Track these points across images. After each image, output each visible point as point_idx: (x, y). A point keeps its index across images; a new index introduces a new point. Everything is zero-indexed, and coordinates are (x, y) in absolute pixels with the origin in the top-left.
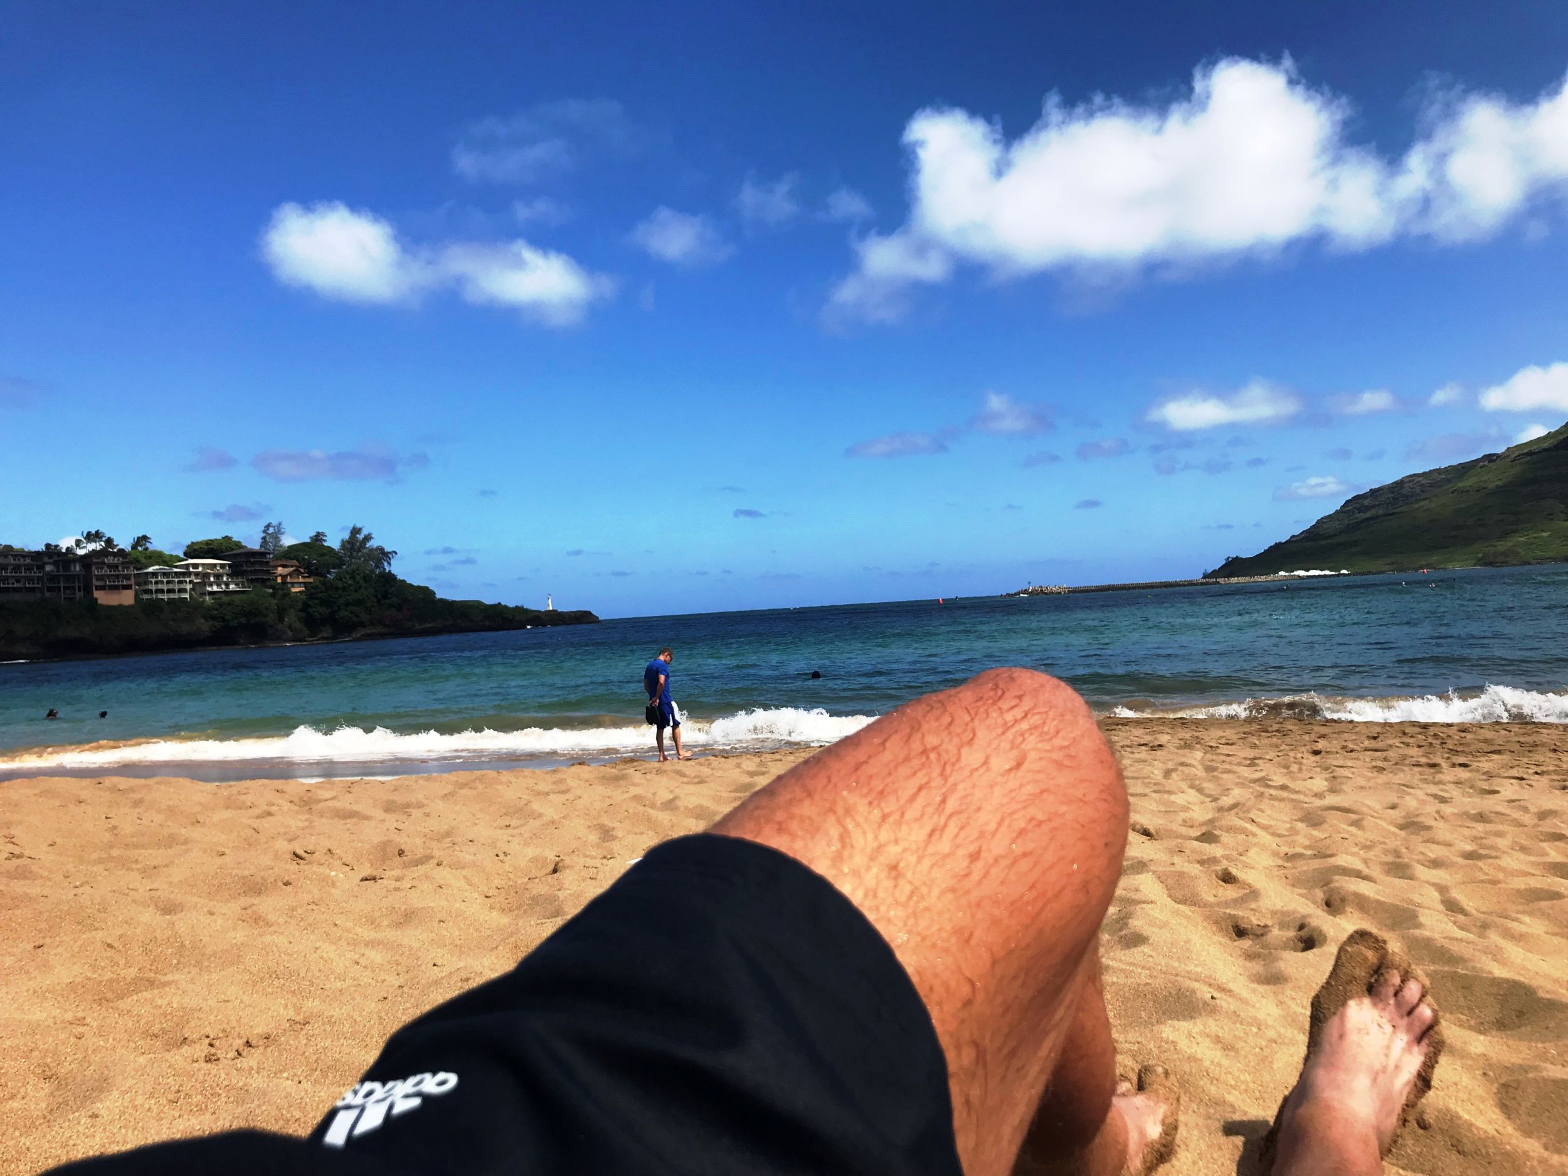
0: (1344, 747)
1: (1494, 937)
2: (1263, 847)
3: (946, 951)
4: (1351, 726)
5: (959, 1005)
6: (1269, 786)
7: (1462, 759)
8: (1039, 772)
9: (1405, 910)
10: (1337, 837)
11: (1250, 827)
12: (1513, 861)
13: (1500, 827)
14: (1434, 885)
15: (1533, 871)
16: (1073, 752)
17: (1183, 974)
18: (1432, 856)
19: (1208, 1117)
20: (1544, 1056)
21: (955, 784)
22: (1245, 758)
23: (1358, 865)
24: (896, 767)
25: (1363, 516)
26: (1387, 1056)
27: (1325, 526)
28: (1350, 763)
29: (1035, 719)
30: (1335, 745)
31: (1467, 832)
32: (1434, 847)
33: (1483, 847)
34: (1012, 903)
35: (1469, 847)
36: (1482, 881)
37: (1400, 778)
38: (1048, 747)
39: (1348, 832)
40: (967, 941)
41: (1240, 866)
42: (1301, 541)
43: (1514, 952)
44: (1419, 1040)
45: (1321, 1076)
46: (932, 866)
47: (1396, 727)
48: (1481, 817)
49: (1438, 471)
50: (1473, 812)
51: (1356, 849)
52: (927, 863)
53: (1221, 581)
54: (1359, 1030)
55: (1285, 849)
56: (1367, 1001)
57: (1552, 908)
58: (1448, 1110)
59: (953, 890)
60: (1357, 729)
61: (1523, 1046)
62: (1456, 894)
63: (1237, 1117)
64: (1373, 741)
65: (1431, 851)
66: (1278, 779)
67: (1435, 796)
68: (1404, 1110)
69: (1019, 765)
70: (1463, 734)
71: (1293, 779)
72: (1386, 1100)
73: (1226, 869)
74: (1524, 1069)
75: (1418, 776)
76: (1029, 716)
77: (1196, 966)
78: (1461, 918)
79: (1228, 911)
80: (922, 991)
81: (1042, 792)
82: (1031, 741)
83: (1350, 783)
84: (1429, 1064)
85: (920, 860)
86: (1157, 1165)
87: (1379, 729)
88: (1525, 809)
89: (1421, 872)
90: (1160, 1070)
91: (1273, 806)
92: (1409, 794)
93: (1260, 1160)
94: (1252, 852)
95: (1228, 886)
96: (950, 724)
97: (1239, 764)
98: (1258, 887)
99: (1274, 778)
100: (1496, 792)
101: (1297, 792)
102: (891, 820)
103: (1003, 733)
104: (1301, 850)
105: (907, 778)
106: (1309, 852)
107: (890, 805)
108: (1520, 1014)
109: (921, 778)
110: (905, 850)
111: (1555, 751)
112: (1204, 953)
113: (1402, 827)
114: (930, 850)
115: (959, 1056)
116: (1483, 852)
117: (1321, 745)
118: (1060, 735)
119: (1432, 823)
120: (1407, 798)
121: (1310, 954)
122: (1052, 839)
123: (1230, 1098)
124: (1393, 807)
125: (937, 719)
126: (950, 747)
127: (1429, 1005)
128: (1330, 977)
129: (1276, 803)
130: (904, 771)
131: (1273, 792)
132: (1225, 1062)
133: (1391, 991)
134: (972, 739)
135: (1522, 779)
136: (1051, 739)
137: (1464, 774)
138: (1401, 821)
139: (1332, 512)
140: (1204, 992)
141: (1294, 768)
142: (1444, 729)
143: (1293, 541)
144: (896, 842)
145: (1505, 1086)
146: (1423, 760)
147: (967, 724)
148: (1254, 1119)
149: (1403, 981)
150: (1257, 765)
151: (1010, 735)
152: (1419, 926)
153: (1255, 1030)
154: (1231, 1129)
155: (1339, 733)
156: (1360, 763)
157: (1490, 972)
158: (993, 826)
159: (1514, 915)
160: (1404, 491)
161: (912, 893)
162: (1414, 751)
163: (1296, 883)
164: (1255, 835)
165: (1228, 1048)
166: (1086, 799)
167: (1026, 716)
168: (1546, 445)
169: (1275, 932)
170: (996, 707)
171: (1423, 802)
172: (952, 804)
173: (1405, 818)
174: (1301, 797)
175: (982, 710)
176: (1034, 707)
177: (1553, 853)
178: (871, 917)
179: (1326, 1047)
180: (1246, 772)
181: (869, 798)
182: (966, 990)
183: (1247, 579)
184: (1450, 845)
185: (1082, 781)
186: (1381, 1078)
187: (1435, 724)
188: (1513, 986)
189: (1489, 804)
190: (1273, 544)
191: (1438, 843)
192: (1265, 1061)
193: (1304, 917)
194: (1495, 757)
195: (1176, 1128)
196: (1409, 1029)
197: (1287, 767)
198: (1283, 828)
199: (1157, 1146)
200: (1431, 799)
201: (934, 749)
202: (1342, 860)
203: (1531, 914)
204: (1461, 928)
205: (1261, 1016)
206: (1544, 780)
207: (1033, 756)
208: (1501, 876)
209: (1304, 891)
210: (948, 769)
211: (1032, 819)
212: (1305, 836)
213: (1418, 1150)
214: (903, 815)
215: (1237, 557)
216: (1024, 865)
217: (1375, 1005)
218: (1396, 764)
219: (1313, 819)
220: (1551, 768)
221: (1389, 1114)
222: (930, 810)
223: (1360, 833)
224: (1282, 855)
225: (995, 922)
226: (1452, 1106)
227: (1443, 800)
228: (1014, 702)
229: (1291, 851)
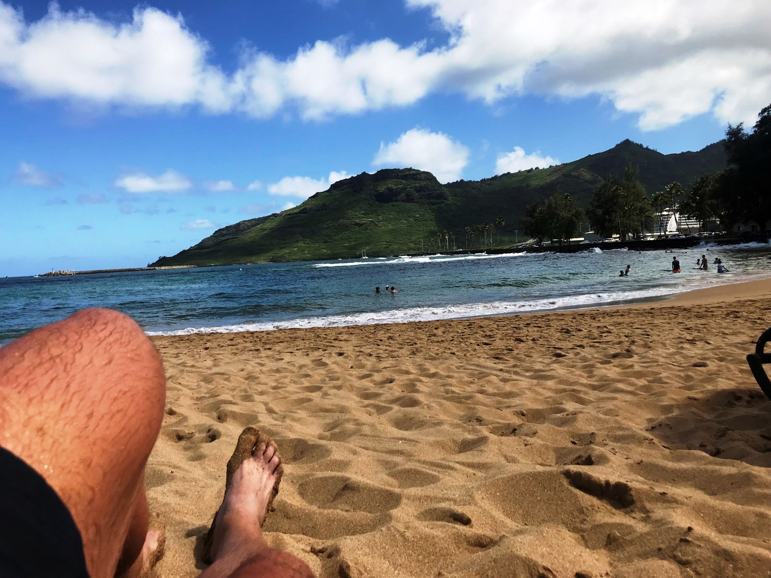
0: (219, 345)
1: (288, 422)
2: (185, 396)
3: (78, 473)
4: (221, 335)
5: (86, 503)
6: (186, 366)
7: (268, 346)
8: (122, 364)
9: (251, 416)
10: (220, 386)
11: (179, 387)
12: (292, 388)
13: (285, 374)
14: (262, 402)
15: (299, 391)
16: (138, 352)
17: (155, 463)
18: (260, 390)
19: (175, 531)
20: (313, 469)
21: (74, 376)
22: (173, 354)
23: (231, 399)
24: (34, 369)
25: (223, 238)
26: (261, 482)
27: (206, 243)
28: (222, 352)
29: (116, 336)
30: (214, 345)
31: (273, 378)
32: (260, 386)
33: (279, 383)
34: (113, 439)
35: (274, 384)
36: (281, 398)
37: (244, 357)
38: (125, 350)
39: (224, 384)
40: (89, 465)
41: (176, 406)
42: (193, 249)
43: (297, 426)
44: (273, 473)
45: (234, 498)
46: (65, 425)
47: (240, 334)
48: (278, 371)
49: (255, 219)
50: (274, 369)
51: (228, 391)
52: (61, 423)
53: (157, 268)
54: (249, 474)
55: (196, 395)
56: (251, 459)
57: (309, 405)
58: (282, 501)
59: (79, 437)
60: (224, 337)
61: (305, 466)
62: (271, 405)
63: (190, 527)
64: (231, 341)
65: (260, 388)
66: (190, 363)
67: (259, 364)
68: (268, 505)
69: (110, 362)
70: (268, 335)
71: (197, 362)
72: (261, 502)
73: (171, 408)
74: (307, 476)
75: (251, 356)
76: (113, 334)
77: (161, 458)
78: (275, 415)
79: (173, 428)
80: (64, 499)
81: (125, 376)
82: (115, 349)
83: (223, 361)
84: (277, 483)
85: (56, 423)
86: (156, 563)
87: (233, 336)
88: (294, 365)
89: (257, 398)
90: (154, 514)
91: (189, 376)
92: (248, 364)
93: (205, 546)
94: (182, 398)
95: (172, 416)
96: (66, 341)
97: (171, 357)
98: (186, 415)
99: (188, 362)
100: (282, 359)
101: (200, 368)
102: (35, 401)
103: (99, 344)
104: (204, 395)
105: (42, 375)
106: (207, 395)
107: (33, 392)
108: (302, 453)
109: (51, 374)
110: (47, 418)
111: (303, 340)
112: (164, 451)
113: (246, 379)
114: (63, 415)
115: (87, 533)
116: (280, 385)
117: (209, 344)
118: (131, 343)
119: (258, 375)
120: (248, 365)
121: (214, 443)
122: (132, 401)
123: (186, 519)
124: (242, 370)
125: (58, 338)
126: (68, 354)
127: (277, 456)
128: (235, 451)
129: (190, 374)
130: (40, 371)
131: (188, 369)
132: (182, 502)
133: (262, 452)
134: (81, 349)
135: (292, 353)
136: (126, 346)
137: (269, 353)
138: (246, 376)
139: (209, 236)
140: (167, 470)
141: (197, 356)
142: (260, 334)
143: (191, 249)
144: (40, 413)
145: (301, 485)
146: (253, 348)
147: (77, 341)
148: (198, 526)
149: (266, 447)
150: (180, 357)
151: (103, 345)
152: (259, 422)
153: (194, 483)
154: (189, 534)
155: (216, 339)
156: (226, 352)
157: (289, 437)
158: (99, 397)
159: (295, 411)
160: (241, 228)
161: (54, 443)
162: (248, 345)
163: (202, 410)
164: (181, 390)
165: (182, 495)
166: (148, 377)
167: (111, 334)
168: (295, 211)
169: (197, 435)
170: (93, 330)
171: (254, 367)
172: (73, 387)
173: (247, 374)
174: (201, 370)
175: (85, 332)
176: (115, 329)
177: (305, 382)
178: (28, 461)
179: (235, 484)
180: (174, 360)
181: (18, 389)
182: (89, 494)
183: (169, 267)
184: (267, 384)
185: (145, 367)
186: (259, 493)
187: (256, 332)
188: (299, 441)
189: (281, 364)
190: (182, 250)
191: (262, 384)
192: (200, 497)
193: (210, 426)
194: (281, 344)
195: (164, 541)
196: (269, 469)
197: (193, 356)
198: (194, 385)
199: (156, 553)
200: (257, 365)
201: (58, 356)
202: (223, 397)
203: (301, 409)
204: (275, 420)
205: (196, 476)
206: (300, 352)
207: (117, 356)
208: (287, 395)
209: (207, 414)
210: (69, 367)
211: (120, 391)
212: (205, 388)
213: (271, 521)
214: (42, 397)
215: (164, 257)
216: (118, 417)
217: (255, 460)
218: (242, 351)
219: (207, 380)
220: (303, 347)
221: (263, 508)
222: (60, 392)
223: (229, 384)
224: (195, 398)
225: (104, 451)
226: (283, 498)
227: (262, 365)
228: (103, 327)
229: (199, 396)
